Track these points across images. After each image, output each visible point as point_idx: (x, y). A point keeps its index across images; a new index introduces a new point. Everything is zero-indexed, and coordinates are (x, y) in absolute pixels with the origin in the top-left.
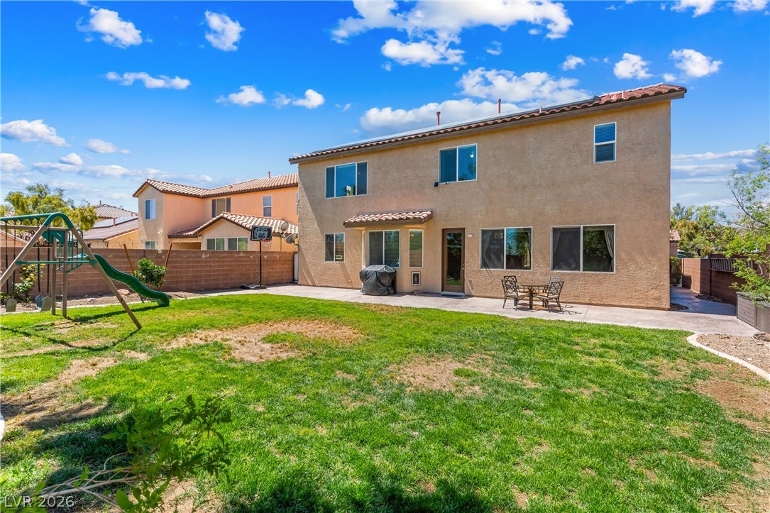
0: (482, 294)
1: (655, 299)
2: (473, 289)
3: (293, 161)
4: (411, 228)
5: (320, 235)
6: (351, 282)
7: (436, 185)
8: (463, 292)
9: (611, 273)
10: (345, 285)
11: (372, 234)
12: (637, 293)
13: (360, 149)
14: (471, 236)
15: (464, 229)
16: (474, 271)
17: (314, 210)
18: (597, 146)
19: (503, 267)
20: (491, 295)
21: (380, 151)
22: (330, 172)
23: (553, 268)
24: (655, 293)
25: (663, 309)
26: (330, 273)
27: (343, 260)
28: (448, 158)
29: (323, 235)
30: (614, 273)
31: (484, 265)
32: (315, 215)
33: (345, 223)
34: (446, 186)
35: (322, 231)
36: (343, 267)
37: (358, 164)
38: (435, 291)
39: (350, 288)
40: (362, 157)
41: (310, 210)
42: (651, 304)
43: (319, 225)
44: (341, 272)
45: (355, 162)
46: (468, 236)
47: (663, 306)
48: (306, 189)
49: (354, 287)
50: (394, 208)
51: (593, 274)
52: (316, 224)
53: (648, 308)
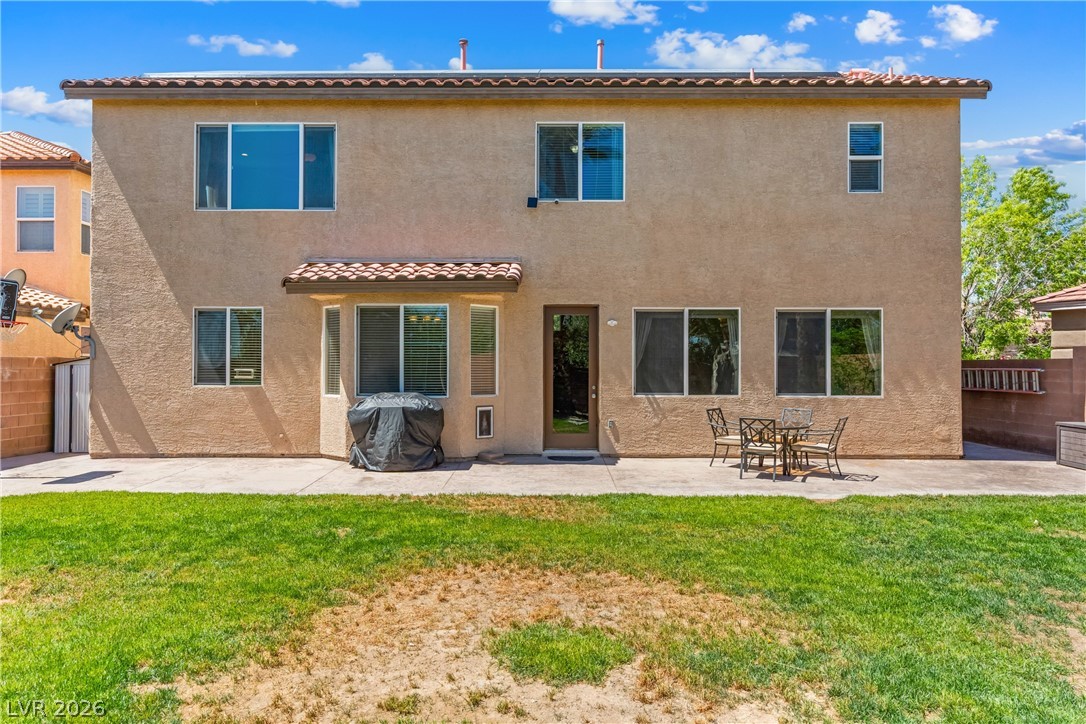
0: (639, 451)
1: (943, 441)
2: (617, 440)
3: (73, 89)
4: (474, 301)
5: (177, 312)
6: (286, 440)
7: (532, 203)
8: (597, 447)
9: (878, 397)
10: (267, 448)
11: (363, 312)
12: (917, 432)
13: (320, 90)
14: (612, 323)
15: (596, 308)
16: (619, 401)
17: (155, 241)
18: (852, 162)
19: (681, 391)
20: (658, 450)
21: (376, 103)
22: (211, 140)
23: (780, 391)
24: (942, 430)
25: (953, 458)
26: (212, 416)
27: (257, 380)
28: (555, 146)
29: (186, 312)
30: (882, 396)
31: (643, 386)
32: (158, 254)
33: (286, 282)
34: (555, 208)
35: (183, 302)
36: (259, 400)
37: (305, 128)
38: (529, 450)
39: (283, 456)
40: (318, 111)
41: (139, 237)
42: (938, 450)
43: (172, 283)
44: (250, 413)
45: (298, 121)
46: (608, 323)
47: (954, 452)
48: (122, 178)
49: (295, 451)
50: (416, 248)
51: (848, 401)
52: (161, 279)
53: (932, 457)
